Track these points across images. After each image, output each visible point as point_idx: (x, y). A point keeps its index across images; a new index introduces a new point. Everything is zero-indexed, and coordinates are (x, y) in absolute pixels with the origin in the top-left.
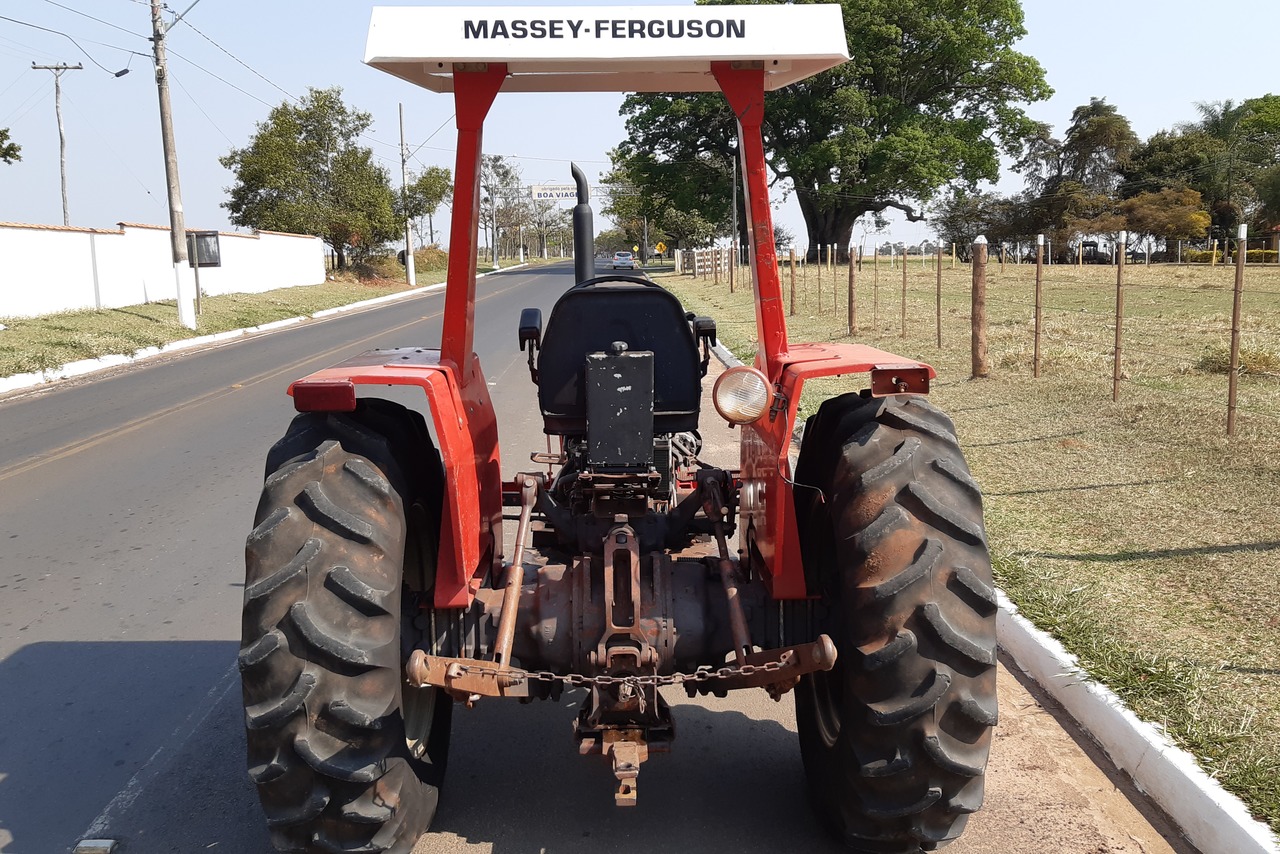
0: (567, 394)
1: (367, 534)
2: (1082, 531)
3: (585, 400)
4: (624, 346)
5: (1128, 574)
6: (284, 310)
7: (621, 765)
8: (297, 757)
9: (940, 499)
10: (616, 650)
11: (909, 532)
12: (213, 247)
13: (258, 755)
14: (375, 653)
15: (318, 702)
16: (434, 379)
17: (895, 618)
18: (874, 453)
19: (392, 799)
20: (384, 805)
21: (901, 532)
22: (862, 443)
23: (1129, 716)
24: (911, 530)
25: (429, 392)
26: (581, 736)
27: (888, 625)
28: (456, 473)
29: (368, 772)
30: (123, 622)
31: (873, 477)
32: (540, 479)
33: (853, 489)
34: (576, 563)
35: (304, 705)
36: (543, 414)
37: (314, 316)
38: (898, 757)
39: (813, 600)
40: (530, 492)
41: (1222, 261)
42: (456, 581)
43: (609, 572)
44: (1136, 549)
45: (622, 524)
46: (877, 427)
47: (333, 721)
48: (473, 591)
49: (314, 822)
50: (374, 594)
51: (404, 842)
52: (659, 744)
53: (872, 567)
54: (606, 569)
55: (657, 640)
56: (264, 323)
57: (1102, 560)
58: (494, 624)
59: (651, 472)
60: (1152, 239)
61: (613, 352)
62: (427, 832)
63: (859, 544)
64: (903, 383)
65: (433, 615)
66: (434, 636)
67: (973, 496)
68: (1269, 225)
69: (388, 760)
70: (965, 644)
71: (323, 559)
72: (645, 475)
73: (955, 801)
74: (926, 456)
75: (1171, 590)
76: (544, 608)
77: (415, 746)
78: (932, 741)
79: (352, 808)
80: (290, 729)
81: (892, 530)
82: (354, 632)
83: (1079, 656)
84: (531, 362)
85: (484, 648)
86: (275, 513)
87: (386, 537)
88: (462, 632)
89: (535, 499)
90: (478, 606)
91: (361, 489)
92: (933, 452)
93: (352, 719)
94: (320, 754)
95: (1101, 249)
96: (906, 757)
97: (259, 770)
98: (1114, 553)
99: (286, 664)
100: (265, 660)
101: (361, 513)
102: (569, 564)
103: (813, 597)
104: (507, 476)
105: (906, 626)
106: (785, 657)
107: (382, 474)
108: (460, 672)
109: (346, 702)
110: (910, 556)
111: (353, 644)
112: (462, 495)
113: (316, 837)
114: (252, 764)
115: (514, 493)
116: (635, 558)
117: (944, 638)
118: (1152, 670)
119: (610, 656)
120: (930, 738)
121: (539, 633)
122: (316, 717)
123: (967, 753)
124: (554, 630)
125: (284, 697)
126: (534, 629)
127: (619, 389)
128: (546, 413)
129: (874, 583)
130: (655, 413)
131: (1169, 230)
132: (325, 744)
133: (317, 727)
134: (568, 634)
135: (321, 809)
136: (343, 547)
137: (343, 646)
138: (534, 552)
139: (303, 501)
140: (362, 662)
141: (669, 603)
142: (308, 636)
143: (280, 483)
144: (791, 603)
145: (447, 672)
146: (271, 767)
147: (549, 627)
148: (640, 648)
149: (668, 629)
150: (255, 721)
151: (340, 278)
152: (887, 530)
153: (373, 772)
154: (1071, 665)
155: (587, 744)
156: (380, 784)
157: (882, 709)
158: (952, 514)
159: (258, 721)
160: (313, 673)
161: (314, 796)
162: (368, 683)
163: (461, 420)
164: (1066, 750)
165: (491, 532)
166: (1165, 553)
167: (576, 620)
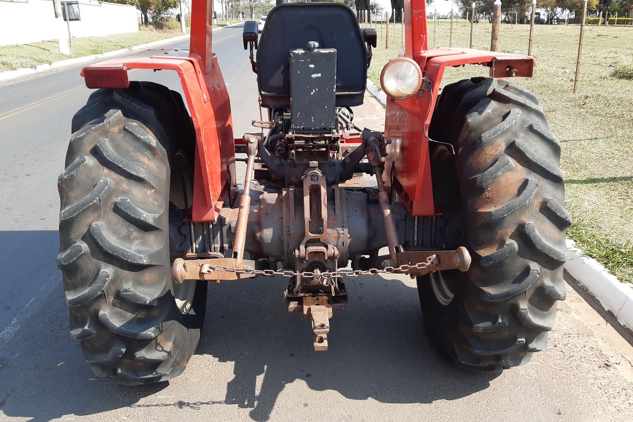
0: (277, 80)
1: (142, 175)
2: (563, 166)
3: (289, 84)
4: (317, 44)
5: (594, 191)
6: (116, 45)
7: (317, 324)
8: (101, 324)
9: (535, 151)
10: (312, 249)
11: (514, 174)
12: (76, 10)
13: (77, 322)
14: (151, 256)
15: (113, 289)
16: (184, 65)
17: (504, 232)
18: (488, 119)
19: (168, 346)
20: (163, 350)
21: (509, 174)
22: (480, 113)
23: (613, 279)
24: (516, 173)
25: (181, 75)
26: (289, 300)
27: (498, 237)
28: (203, 133)
29: (150, 332)
30: (16, 219)
31: (490, 136)
32: (260, 137)
33: (475, 144)
34: (284, 193)
35: (103, 291)
36: (261, 94)
37: (132, 48)
38: (500, 321)
39: (436, 216)
40: (253, 146)
41: (604, 23)
42: (206, 204)
43: (307, 199)
44: (596, 177)
45: (314, 168)
46: (490, 102)
47: (123, 301)
48: (218, 210)
49: (118, 362)
50: (148, 217)
51: (178, 367)
52: (338, 305)
53: (488, 198)
54: (305, 198)
55: (337, 242)
56: (106, 52)
57: (578, 183)
58: (232, 231)
59: (333, 133)
60: (568, 11)
61: (308, 49)
62: (194, 354)
63: (480, 183)
64: (515, 70)
65: (192, 225)
66: (193, 239)
67: (555, 149)
68: (628, 4)
69: (164, 324)
70: (550, 250)
71: (111, 193)
72: (330, 135)
73: (531, 346)
74: (524, 122)
75: (621, 201)
76: (264, 221)
77: (185, 305)
78: (524, 311)
79: (142, 354)
80: (95, 306)
81: (503, 173)
82: (136, 242)
83: (575, 241)
84: (251, 57)
85: (226, 246)
86: (77, 160)
87: (156, 177)
88: (211, 236)
89: (257, 151)
90: (221, 220)
91: (136, 144)
92: (528, 119)
93: (138, 300)
94: (117, 323)
95: (542, 17)
96: (505, 320)
97: (76, 332)
98: (584, 179)
99: (90, 264)
100: (74, 262)
101: (138, 161)
102: (280, 193)
103: (437, 214)
104: (237, 135)
105: (511, 237)
106: (430, 259)
107: (151, 133)
108: (210, 270)
109: (132, 289)
110: (515, 190)
111: (135, 251)
112: (208, 148)
113: (119, 371)
114: (73, 327)
115: (243, 145)
116: (324, 191)
117: (537, 246)
118: (623, 250)
119: (308, 252)
120: (523, 309)
121: (261, 237)
122: (112, 299)
123: (543, 317)
124: (271, 236)
125: (89, 286)
126: (258, 234)
127: (313, 76)
128: (263, 93)
129: (491, 209)
130: (337, 93)
131: (577, 6)
132: (120, 316)
133: (114, 305)
134: (280, 238)
135: (121, 356)
136: (125, 184)
137: (127, 252)
138: (256, 182)
139: (96, 152)
140: (142, 263)
141: (345, 219)
142: (103, 246)
143: (80, 139)
144: (422, 219)
145: (201, 270)
146: (84, 331)
147: (268, 234)
148: (327, 247)
149: (345, 235)
150: (71, 301)
151: (146, 29)
152: (500, 173)
153: (154, 332)
154: (572, 246)
155: (293, 305)
156: (160, 338)
157: (491, 290)
158: (545, 162)
159: (74, 302)
160: (108, 270)
161: (114, 348)
162: (147, 275)
163: (205, 96)
164: (573, 298)
165: (228, 171)
166: (614, 179)
167: (285, 229)
